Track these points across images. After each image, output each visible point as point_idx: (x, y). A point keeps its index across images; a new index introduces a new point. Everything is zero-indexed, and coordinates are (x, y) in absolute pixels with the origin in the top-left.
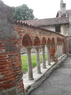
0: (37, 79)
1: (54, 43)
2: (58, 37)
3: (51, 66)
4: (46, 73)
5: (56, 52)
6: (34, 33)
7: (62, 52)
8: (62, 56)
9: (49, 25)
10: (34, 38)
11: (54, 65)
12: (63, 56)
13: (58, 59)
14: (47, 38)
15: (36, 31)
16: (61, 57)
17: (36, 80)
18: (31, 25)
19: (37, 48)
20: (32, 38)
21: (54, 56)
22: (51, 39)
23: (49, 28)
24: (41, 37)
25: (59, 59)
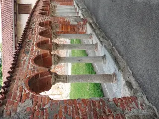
0: (115, 66)
1: (50, 22)
2: (40, 13)
3: (93, 33)
4: (105, 46)
5: (68, 20)
6: (25, 67)
7: (68, 7)
8: (78, 8)
9: (15, 25)
10: (36, 66)
11: (92, 27)
12: (76, 6)
13: (82, 17)
14: (39, 39)
15: (22, 62)
16: (77, 11)
17: (117, 70)
18: (9, 72)
19: (56, 60)
20: (36, 72)
21: (75, 26)
22: (41, 29)
23: (20, 25)
24: (35, 51)
25: (83, 15)
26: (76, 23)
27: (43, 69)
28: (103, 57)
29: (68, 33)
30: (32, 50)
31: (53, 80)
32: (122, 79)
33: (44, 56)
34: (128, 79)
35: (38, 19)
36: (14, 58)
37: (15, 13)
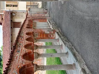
1: (33, 32)
4: (67, 46)
5: (43, 31)
6: (17, 61)
7: (44, 23)
8: (49, 24)
9: (11, 35)
11: (59, 35)
12: (49, 23)
13: (52, 29)
14: (26, 42)
15: (16, 58)
18: (7, 64)
20: (24, 64)
21: (48, 34)
23: (14, 35)
24: (24, 51)
25: (53, 27)
26: (49, 33)
27: (28, 62)
28: (66, 53)
29: (44, 38)
30: (22, 50)
31: (34, 69)
32: (79, 67)
33: (29, 53)
34: (83, 67)
35: (25, 31)
36: (10, 55)
37: (11, 28)
